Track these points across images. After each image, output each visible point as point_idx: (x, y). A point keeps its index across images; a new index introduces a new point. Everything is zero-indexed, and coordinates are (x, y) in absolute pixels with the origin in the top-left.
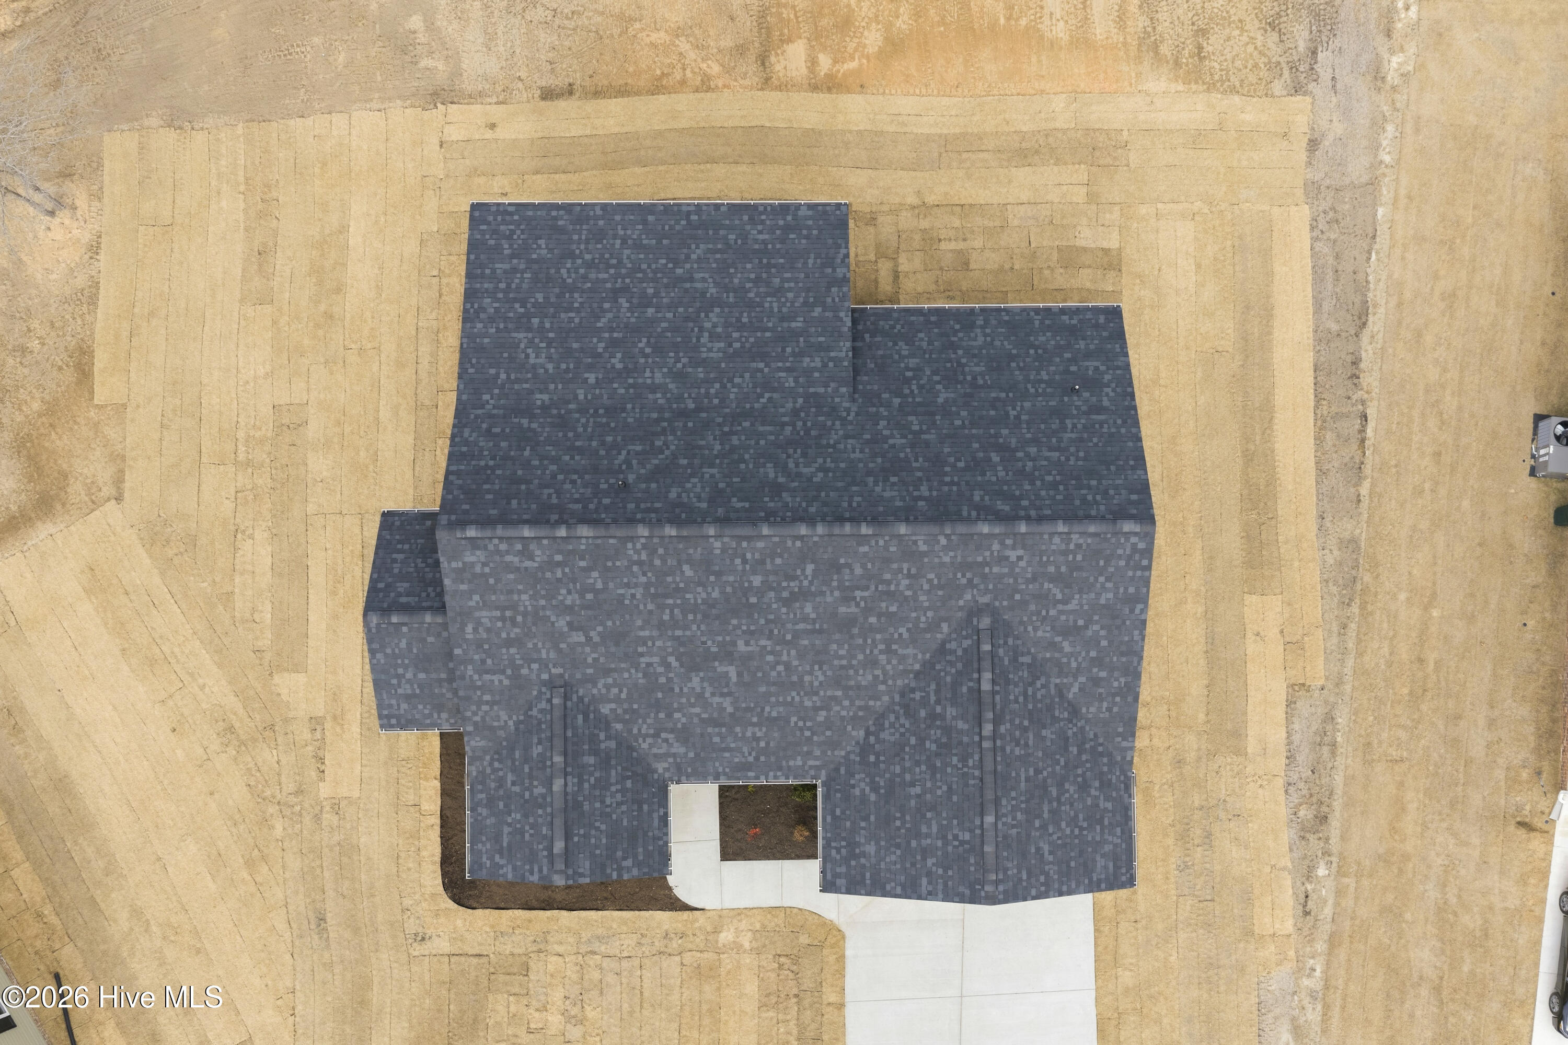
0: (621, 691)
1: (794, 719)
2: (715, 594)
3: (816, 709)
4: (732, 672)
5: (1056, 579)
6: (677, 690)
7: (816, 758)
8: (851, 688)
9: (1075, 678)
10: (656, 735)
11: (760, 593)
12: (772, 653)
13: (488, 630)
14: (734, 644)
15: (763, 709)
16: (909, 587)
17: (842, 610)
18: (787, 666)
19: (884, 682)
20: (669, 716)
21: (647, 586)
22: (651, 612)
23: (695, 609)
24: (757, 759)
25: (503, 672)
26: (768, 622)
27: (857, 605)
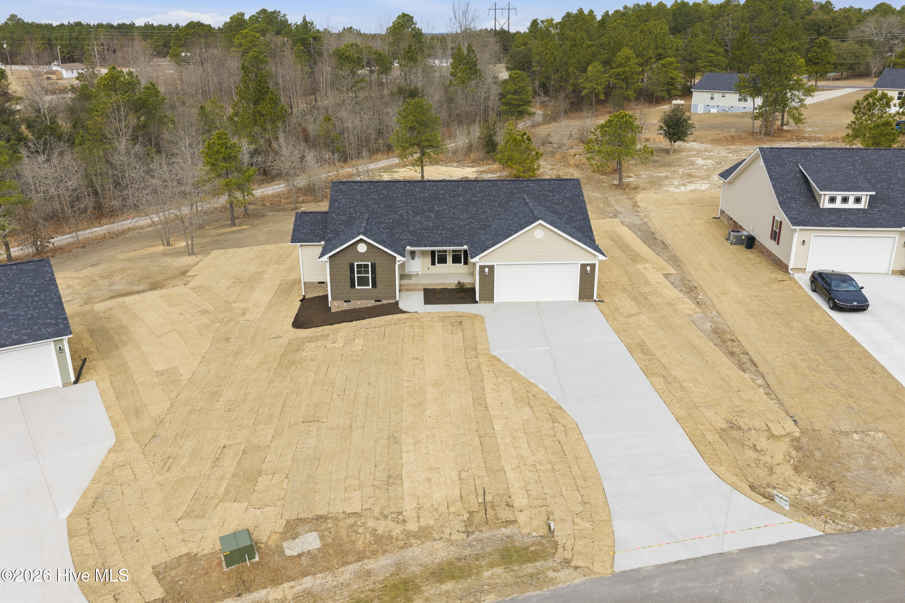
0: (390, 220)
1: (456, 228)
2: (427, 195)
3: (465, 225)
4: (433, 215)
5: (549, 191)
6: (411, 220)
7: (466, 240)
8: (478, 219)
9: (564, 216)
10: (402, 233)
11: (443, 195)
12: (447, 210)
13: (343, 204)
14: (433, 207)
15: (444, 225)
16: (497, 193)
17: (473, 199)
18: (453, 213)
19: (491, 217)
20: (408, 227)
21: (402, 194)
22: (403, 200)
23: (420, 199)
24: (442, 240)
25: (346, 215)
26: (446, 202)
27: (478, 198)
